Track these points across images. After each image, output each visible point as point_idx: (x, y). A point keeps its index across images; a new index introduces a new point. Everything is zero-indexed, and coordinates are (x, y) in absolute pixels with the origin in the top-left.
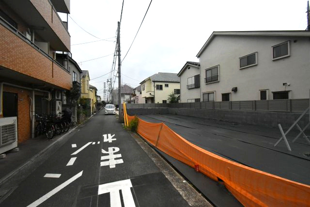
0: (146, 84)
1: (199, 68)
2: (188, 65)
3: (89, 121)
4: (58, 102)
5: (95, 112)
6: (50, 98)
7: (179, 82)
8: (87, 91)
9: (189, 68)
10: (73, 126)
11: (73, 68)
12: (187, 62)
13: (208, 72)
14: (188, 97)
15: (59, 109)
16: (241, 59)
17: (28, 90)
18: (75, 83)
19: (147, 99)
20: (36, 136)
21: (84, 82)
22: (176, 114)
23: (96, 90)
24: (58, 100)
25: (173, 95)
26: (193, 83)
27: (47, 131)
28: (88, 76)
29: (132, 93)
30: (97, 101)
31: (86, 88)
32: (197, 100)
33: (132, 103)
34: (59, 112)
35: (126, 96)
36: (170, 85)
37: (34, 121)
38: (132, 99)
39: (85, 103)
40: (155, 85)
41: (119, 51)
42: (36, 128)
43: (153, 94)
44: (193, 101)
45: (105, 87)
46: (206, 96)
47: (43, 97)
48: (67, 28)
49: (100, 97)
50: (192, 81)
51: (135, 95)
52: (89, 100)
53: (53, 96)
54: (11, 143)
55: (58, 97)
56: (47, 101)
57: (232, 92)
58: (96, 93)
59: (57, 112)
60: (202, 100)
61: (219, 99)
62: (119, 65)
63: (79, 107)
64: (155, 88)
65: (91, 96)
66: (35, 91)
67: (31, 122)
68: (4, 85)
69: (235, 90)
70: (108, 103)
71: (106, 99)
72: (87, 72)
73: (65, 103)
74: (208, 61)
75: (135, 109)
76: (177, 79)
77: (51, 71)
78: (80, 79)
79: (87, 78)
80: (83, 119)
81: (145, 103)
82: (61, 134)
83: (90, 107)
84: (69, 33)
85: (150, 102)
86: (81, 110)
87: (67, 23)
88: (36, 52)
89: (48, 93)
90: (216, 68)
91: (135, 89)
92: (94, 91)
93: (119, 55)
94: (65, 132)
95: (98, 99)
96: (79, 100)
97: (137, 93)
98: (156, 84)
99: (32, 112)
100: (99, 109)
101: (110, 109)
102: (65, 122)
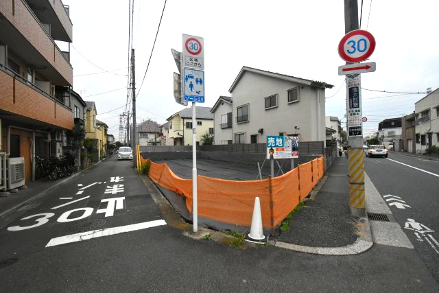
0: (174, 122)
1: (231, 105)
2: (221, 101)
3: (95, 167)
4: (58, 144)
5: (104, 157)
6: (49, 139)
7: (212, 119)
8: (92, 129)
9: (223, 104)
10: (76, 171)
11: (74, 102)
12: (221, 97)
13: (240, 110)
14: (221, 138)
15: (59, 152)
16: (266, 99)
17: (28, 131)
18: (77, 120)
19: (176, 140)
20: (36, 179)
21: (88, 117)
22: (209, 159)
23: (106, 127)
24: (58, 141)
25: (207, 135)
26: (226, 122)
27: (50, 173)
28: (95, 109)
29: (159, 131)
30: (108, 142)
31: (92, 124)
32: (230, 142)
33: (158, 145)
34: (59, 154)
35: (149, 135)
36: (203, 122)
37: (34, 163)
38: (158, 139)
39: (91, 145)
40: (185, 123)
41: (133, 84)
42: (36, 171)
43: (181, 133)
44: (226, 143)
45: (121, 121)
46: (238, 137)
47: (42, 138)
48: (68, 60)
49: (112, 136)
50: (225, 120)
51: (161, 134)
52: (96, 140)
53: (53, 137)
54: (20, 181)
55: (58, 138)
56: (46, 142)
57: (259, 134)
58: (106, 131)
59: (58, 155)
60: (234, 142)
61: (248, 141)
62: (134, 100)
63: (82, 150)
64: (185, 127)
65: (99, 135)
66: (36, 132)
67: (31, 164)
68: (11, 128)
69: (261, 131)
70: (125, 145)
71: (123, 140)
72: (92, 103)
73: (65, 144)
74: (240, 98)
75: (159, 153)
76: (211, 116)
77: (53, 112)
78: (84, 114)
79: (92, 112)
80: (88, 164)
81: (172, 144)
82: (63, 177)
83: (97, 151)
84: (71, 65)
85: (178, 144)
86: (86, 153)
87: (69, 53)
88: (41, 96)
89: (47, 134)
90: (246, 106)
91: (162, 126)
92: (103, 129)
93: (134, 89)
94: (68, 176)
95: (110, 139)
96: (82, 142)
97: (164, 132)
98: (186, 121)
99: (33, 153)
100: (111, 154)
101: (125, 152)
102: (68, 165)
